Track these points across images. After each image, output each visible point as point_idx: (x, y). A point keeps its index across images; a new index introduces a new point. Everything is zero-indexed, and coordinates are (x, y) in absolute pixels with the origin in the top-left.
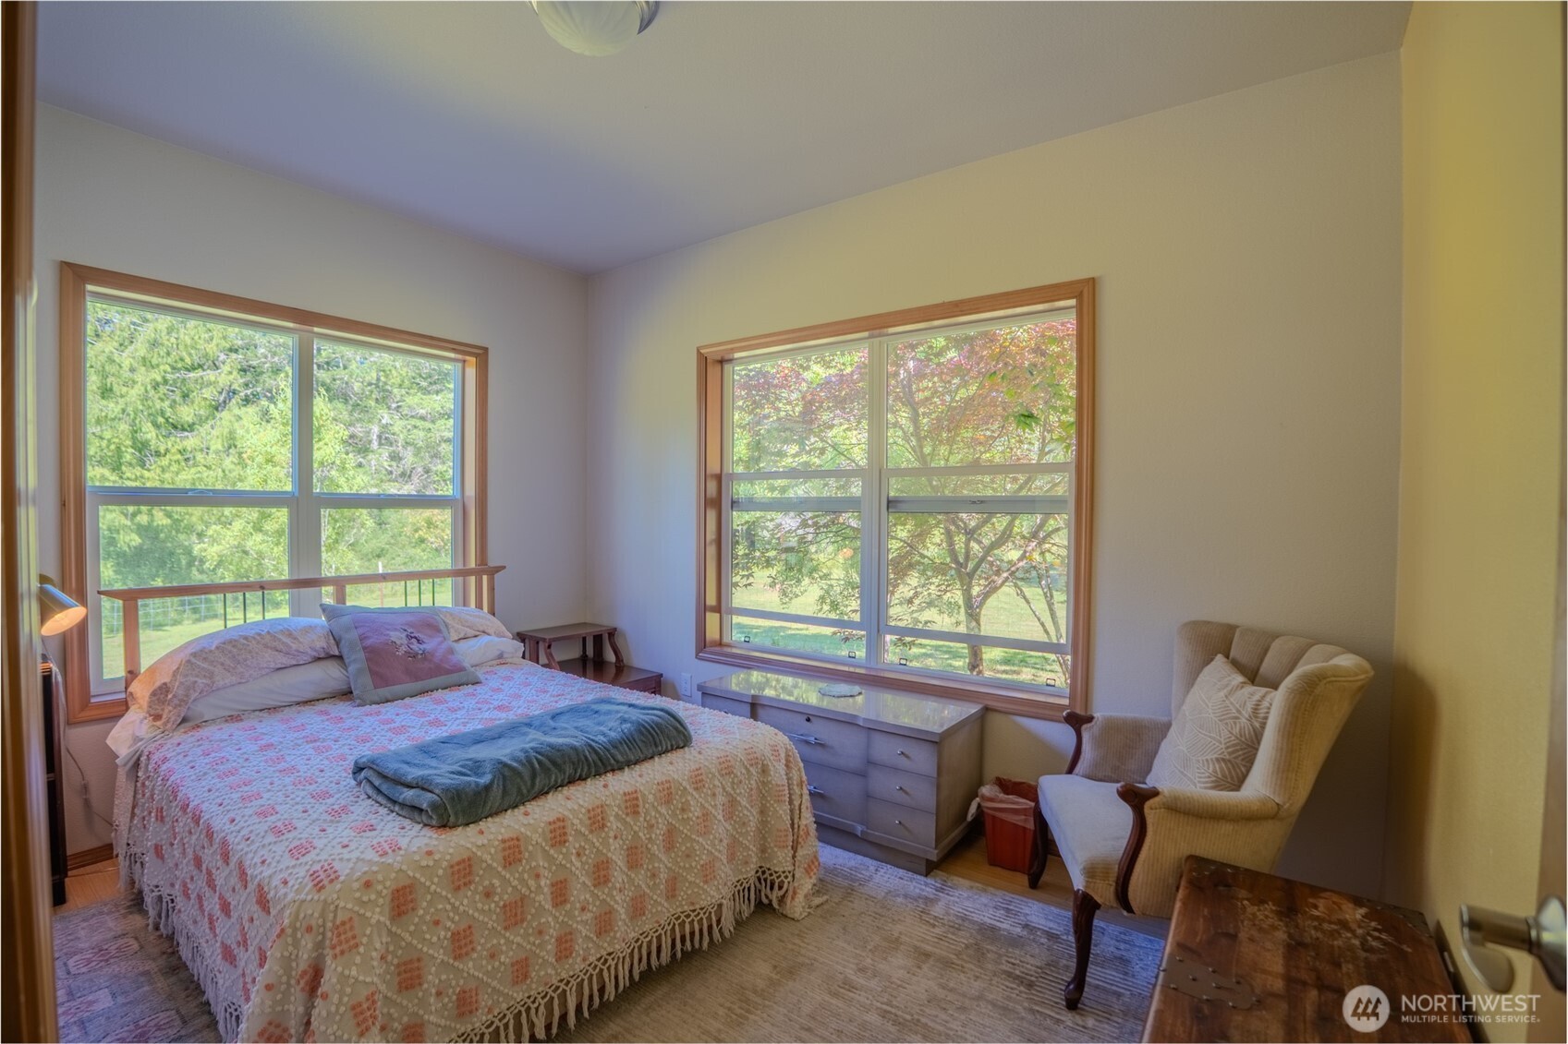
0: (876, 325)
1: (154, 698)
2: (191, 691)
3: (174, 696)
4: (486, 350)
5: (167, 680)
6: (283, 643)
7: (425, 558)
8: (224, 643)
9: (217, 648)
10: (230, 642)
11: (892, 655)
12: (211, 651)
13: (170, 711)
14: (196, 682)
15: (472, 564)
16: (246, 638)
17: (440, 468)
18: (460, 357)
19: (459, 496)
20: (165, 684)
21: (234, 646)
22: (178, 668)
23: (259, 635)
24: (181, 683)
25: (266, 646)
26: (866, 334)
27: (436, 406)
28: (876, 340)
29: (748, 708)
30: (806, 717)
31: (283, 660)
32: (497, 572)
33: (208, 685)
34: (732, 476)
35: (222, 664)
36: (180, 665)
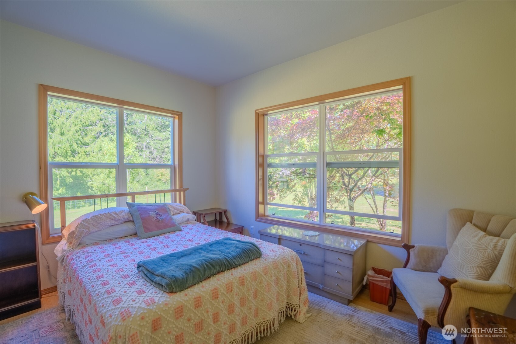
0: (321, 99)
1: (70, 236)
2: (82, 234)
3: (76, 236)
4: (181, 113)
5: (74, 230)
6: (114, 216)
7: (161, 185)
8: (93, 217)
9: (91, 218)
10: (95, 216)
12: (89, 219)
13: (75, 241)
14: (84, 230)
15: (178, 188)
16: (101, 215)
17: (165, 156)
18: (172, 116)
19: (173, 164)
21: (97, 218)
22: (78, 226)
23: (105, 213)
24: (79, 231)
25: (107, 217)
26: (318, 103)
27: (164, 136)
28: (321, 105)
29: (277, 240)
30: (300, 244)
31: (114, 223)
32: (186, 190)
33: (88, 232)
34: (268, 156)
35: (93, 224)
36: (78, 224)
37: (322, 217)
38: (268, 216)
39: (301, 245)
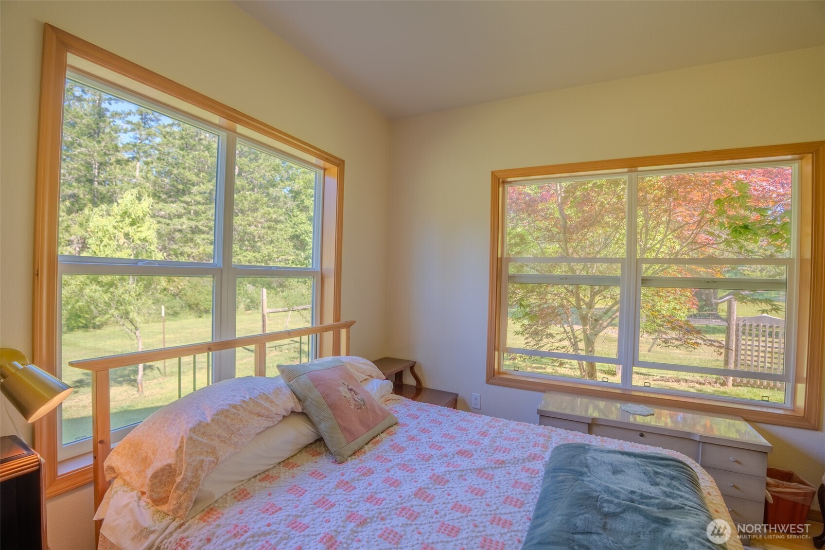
0: (632, 164)
1: (155, 481)
2: (200, 472)
3: (184, 479)
4: (343, 162)
5: (171, 461)
6: (265, 407)
8: (217, 414)
9: (213, 420)
10: (222, 412)
11: (637, 381)
12: (208, 424)
13: (180, 497)
14: (203, 461)
15: (329, 320)
16: (235, 407)
19: (319, 269)
20: (169, 465)
21: (226, 417)
22: (180, 447)
23: (244, 402)
24: (189, 464)
25: (251, 412)
26: (626, 170)
28: (633, 174)
29: (586, 427)
30: (639, 433)
31: (266, 424)
32: (351, 325)
33: (213, 462)
34: (509, 260)
35: (219, 437)
36: (182, 442)
37: (627, 376)
38: (505, 373)
39: (642, 435)
